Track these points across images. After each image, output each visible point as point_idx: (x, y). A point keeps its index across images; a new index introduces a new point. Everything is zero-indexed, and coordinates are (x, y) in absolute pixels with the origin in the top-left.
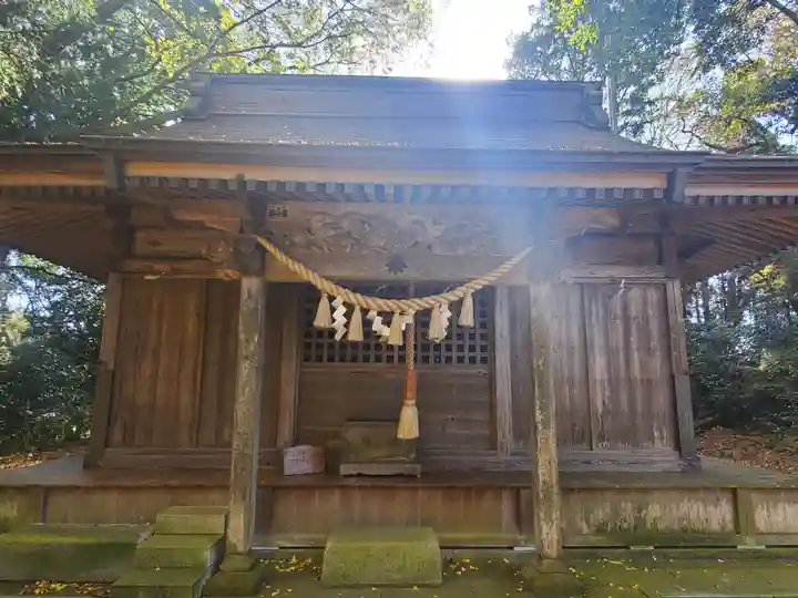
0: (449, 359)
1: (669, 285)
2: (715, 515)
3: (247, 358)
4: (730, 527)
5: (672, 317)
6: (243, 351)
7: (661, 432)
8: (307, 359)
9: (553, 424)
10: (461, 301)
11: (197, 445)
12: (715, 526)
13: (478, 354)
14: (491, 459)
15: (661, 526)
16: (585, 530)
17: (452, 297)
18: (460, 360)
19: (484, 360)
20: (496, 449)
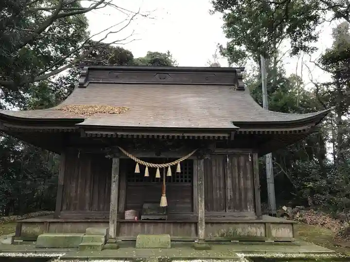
0: (178, 181)
1: (254, 155)
2: (259, 231)
3: (114, 182)
4: (263, 235)
5: (254, 166)
6: (113, 180)
7: (250, 206)
8: (129, 181)
9: (203, 201)
10: (177, 164)
11: (91, 211)
12: (259, 235)
13: (188, 179)
14: (192, 215)
15: (242, 234)
16: (218, 235)
17: (174, 163)
18: (182, 181)
19: (190, 181)
20: (193, 212)
